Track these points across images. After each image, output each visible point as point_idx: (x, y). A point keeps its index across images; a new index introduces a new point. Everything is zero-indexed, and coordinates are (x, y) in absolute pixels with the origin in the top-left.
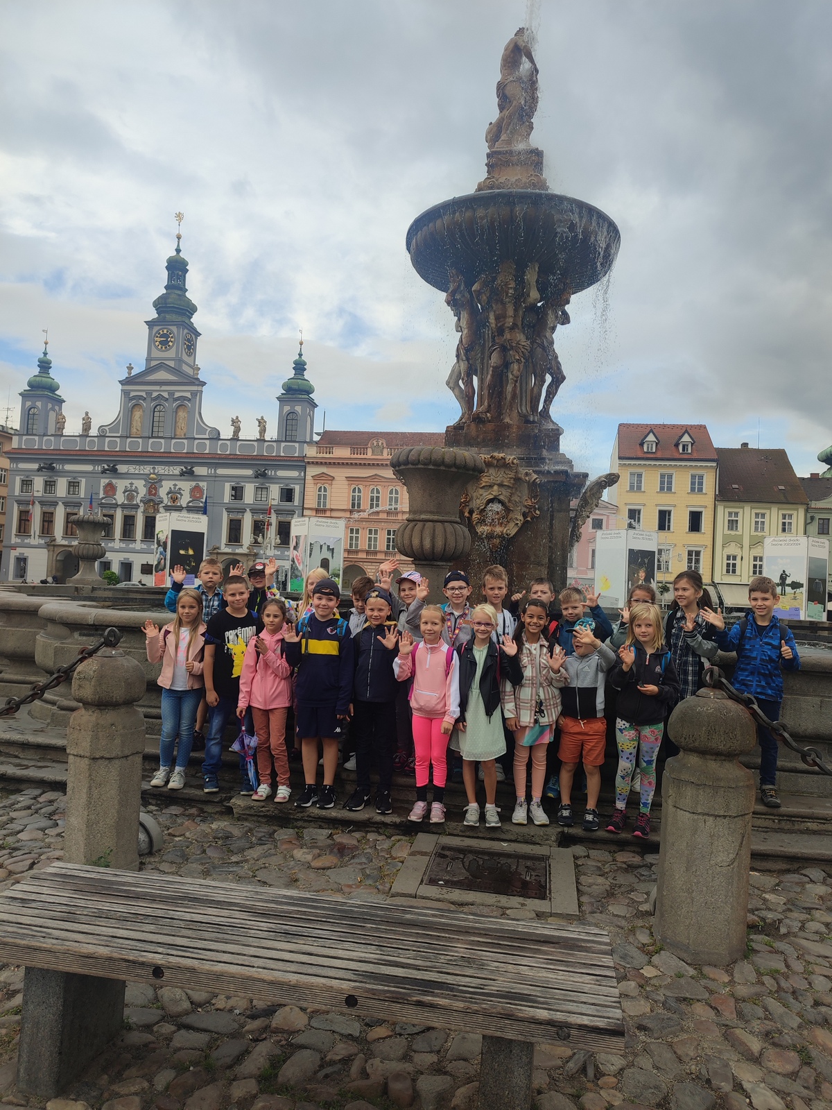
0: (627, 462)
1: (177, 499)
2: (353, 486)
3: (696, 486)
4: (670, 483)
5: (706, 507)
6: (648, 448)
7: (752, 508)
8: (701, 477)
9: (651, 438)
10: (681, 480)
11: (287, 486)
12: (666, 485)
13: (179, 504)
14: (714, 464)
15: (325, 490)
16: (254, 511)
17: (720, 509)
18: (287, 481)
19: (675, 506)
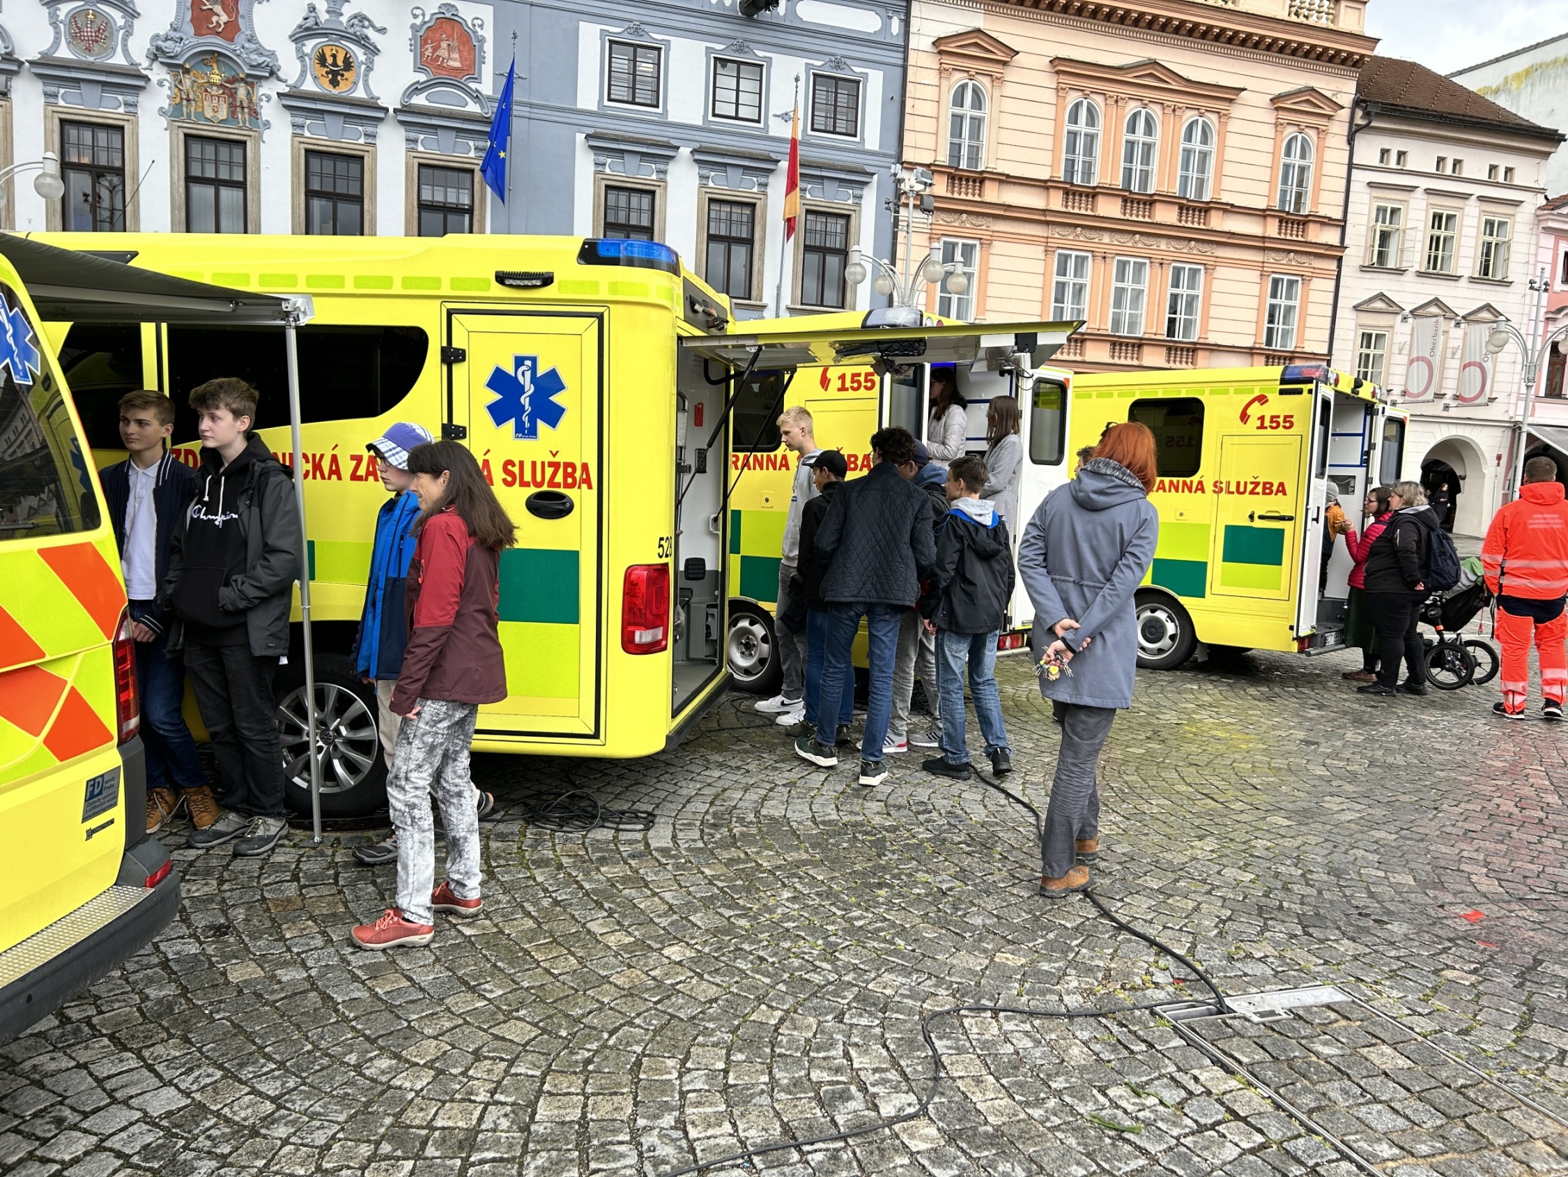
1: (348, 65)
2: (1074, 97)
11: (838, 66)
13: (360, 93)
15: (978, 102)
16: (708, 158)
18: (840, 49)
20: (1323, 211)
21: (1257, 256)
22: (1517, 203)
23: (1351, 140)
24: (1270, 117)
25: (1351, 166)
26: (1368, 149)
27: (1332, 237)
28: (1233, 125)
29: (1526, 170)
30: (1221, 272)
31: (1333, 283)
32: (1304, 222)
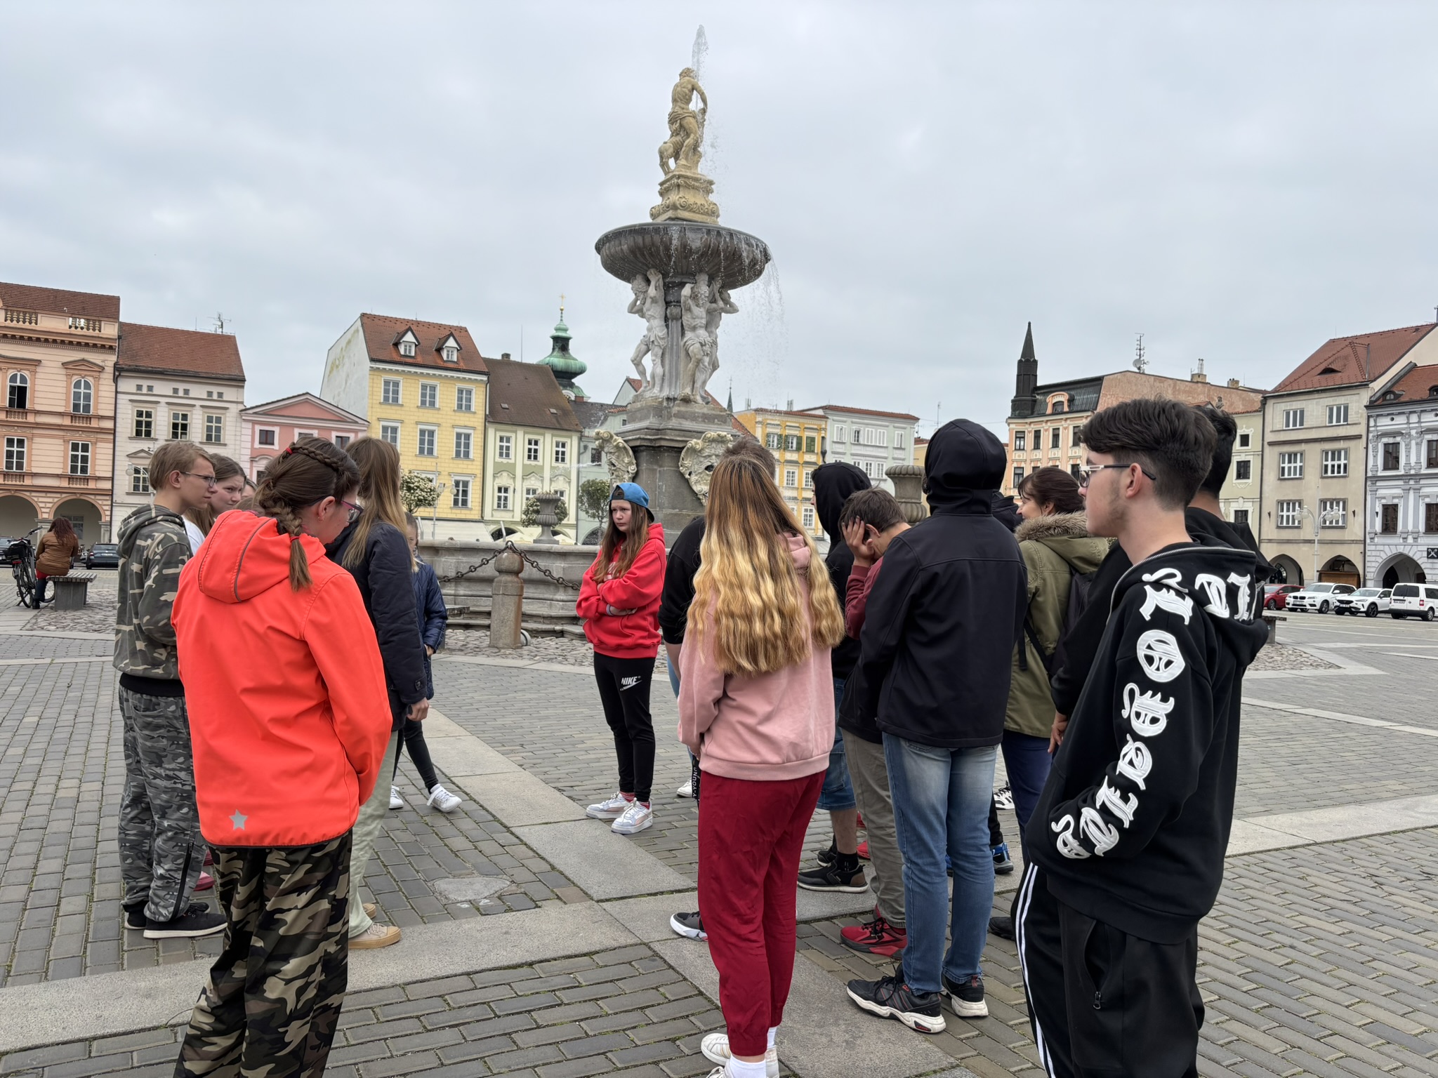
0: (381, 366)
3: (464, 404)
4: (433, 396)
5: (474, 428)
6: (405, 350)
7: (525, 433)
8: (469, 392)
9: (409, 337)
10: (446, 395)
12: (428, 399)
14: (485, 378)
17: (491, 432)
19: (439, 425)
20: (101, 413)
21: (61, 433)
22: (226, 409)
23: (115, 380)
24: (64, 371)
25: (117, 392)
26: (128, 385)
27: (108, 424)
28: (38, 376)
29: (229, 393)
30: (36, 440)
31: (112, 445)
32: (89, 418)
